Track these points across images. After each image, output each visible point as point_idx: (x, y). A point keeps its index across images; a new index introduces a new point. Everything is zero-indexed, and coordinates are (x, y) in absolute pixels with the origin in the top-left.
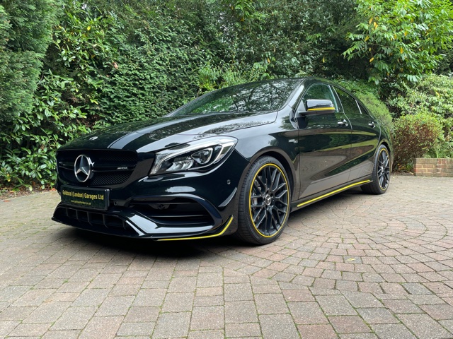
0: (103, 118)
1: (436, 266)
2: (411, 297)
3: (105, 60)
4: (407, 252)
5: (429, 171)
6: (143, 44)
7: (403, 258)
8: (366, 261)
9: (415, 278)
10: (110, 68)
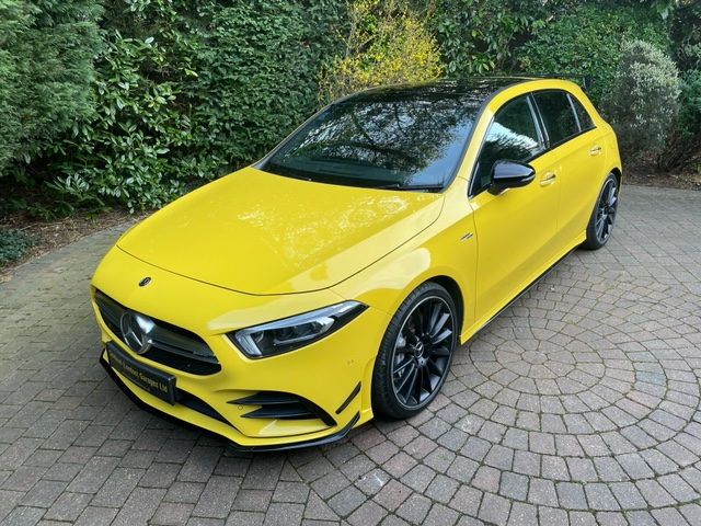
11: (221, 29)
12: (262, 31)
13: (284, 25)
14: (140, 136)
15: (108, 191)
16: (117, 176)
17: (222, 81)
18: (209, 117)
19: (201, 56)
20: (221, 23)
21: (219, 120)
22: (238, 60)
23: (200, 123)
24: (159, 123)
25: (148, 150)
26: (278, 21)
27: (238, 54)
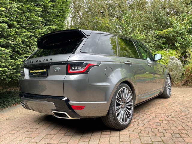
1: (186, 127)
2: (173, 138)
4: (178, 122)
7: (176, 124)
8: (162, 125)
9: (177, 132)
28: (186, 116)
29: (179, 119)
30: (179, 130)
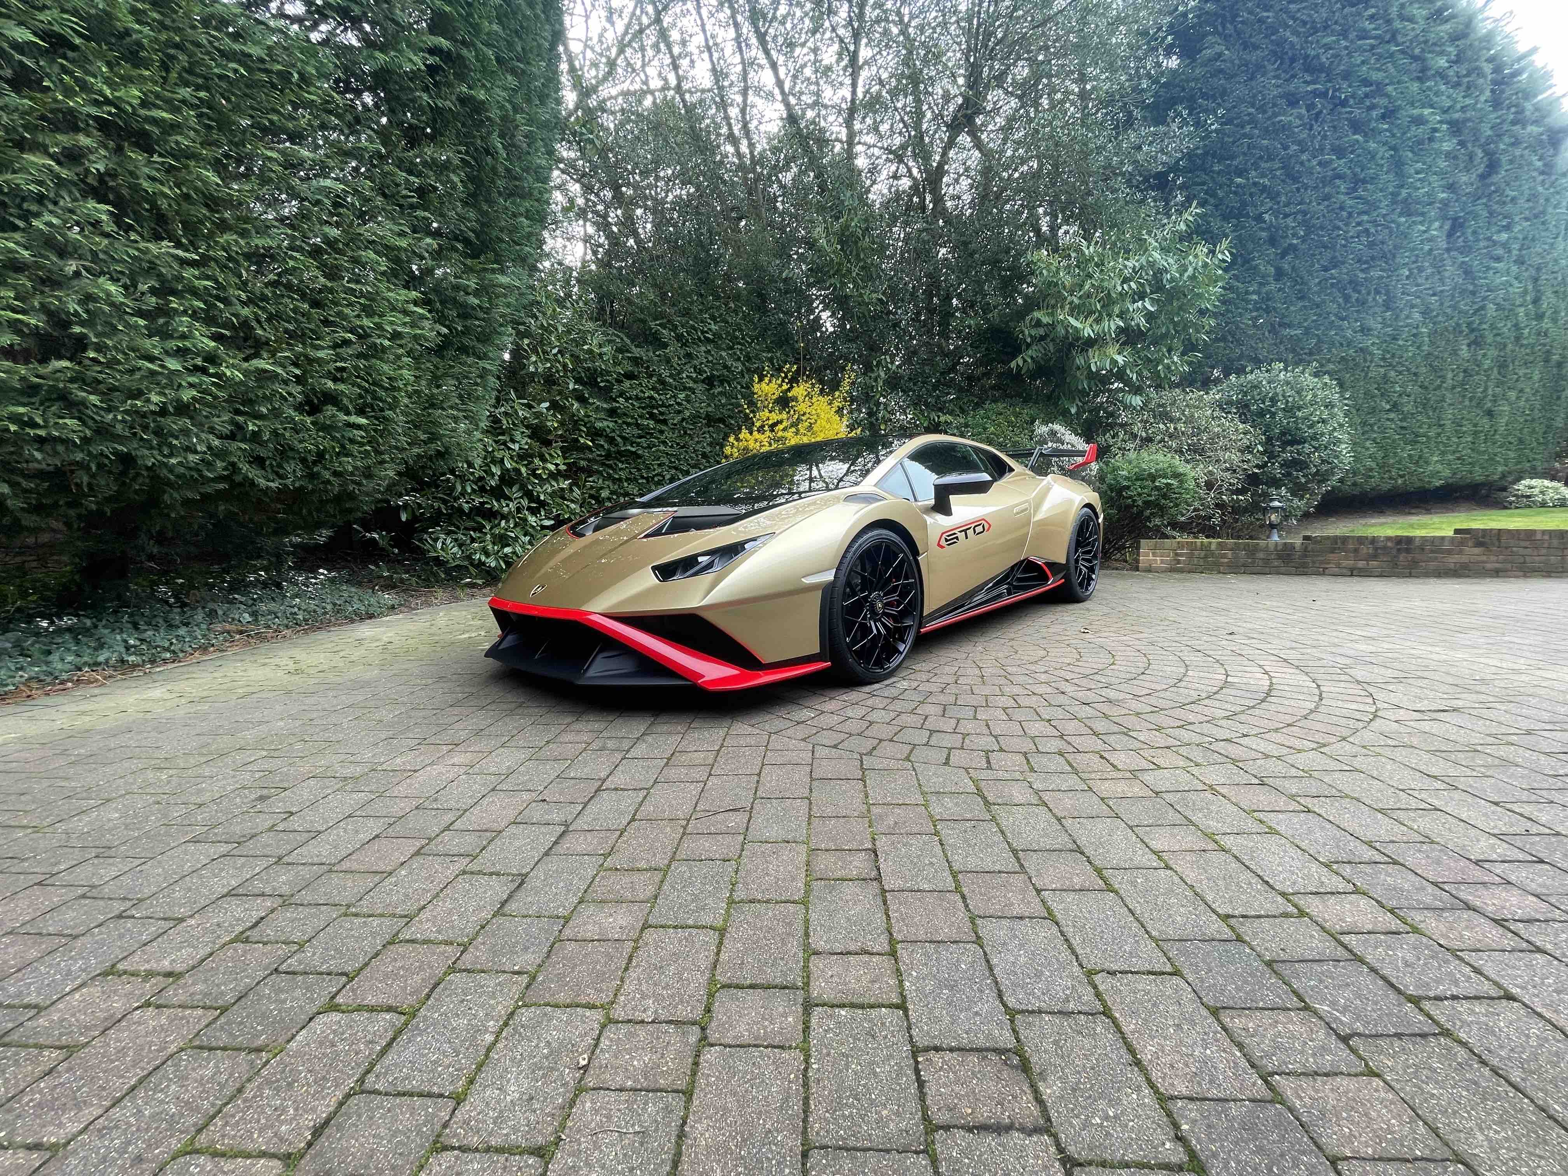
0: (600, 472)
1: (1100, 726)
2: (1032, 777)
3: (602, 375)
4: (1062, 699)
5: (1162, 562)
6: (665, 346)
7: (1049, 710)
8: (981, 715)
9: (1054, 745)
10: (609, 389)
11: (621, 400)
12: (663, 406)
13: (688, 401)
14: (525, 502)
15: (483, 558)
16: (494, 544)
17: (619, 452)
18: (602, 488)
19: (599, 425)
20: (621, 396)
21: (612, 493)
22: (636, 432)
23: (592, 496)
24: (545, 492)
25: (532, 520)
26: (682, 396)
27: (638, 425)
28: (1097, 677)
29: (1064, 686)
30: (1062, 736)
